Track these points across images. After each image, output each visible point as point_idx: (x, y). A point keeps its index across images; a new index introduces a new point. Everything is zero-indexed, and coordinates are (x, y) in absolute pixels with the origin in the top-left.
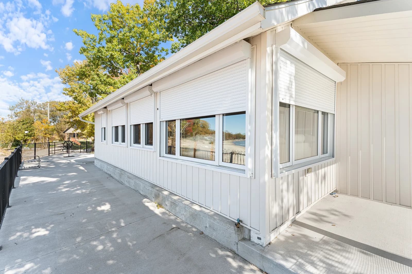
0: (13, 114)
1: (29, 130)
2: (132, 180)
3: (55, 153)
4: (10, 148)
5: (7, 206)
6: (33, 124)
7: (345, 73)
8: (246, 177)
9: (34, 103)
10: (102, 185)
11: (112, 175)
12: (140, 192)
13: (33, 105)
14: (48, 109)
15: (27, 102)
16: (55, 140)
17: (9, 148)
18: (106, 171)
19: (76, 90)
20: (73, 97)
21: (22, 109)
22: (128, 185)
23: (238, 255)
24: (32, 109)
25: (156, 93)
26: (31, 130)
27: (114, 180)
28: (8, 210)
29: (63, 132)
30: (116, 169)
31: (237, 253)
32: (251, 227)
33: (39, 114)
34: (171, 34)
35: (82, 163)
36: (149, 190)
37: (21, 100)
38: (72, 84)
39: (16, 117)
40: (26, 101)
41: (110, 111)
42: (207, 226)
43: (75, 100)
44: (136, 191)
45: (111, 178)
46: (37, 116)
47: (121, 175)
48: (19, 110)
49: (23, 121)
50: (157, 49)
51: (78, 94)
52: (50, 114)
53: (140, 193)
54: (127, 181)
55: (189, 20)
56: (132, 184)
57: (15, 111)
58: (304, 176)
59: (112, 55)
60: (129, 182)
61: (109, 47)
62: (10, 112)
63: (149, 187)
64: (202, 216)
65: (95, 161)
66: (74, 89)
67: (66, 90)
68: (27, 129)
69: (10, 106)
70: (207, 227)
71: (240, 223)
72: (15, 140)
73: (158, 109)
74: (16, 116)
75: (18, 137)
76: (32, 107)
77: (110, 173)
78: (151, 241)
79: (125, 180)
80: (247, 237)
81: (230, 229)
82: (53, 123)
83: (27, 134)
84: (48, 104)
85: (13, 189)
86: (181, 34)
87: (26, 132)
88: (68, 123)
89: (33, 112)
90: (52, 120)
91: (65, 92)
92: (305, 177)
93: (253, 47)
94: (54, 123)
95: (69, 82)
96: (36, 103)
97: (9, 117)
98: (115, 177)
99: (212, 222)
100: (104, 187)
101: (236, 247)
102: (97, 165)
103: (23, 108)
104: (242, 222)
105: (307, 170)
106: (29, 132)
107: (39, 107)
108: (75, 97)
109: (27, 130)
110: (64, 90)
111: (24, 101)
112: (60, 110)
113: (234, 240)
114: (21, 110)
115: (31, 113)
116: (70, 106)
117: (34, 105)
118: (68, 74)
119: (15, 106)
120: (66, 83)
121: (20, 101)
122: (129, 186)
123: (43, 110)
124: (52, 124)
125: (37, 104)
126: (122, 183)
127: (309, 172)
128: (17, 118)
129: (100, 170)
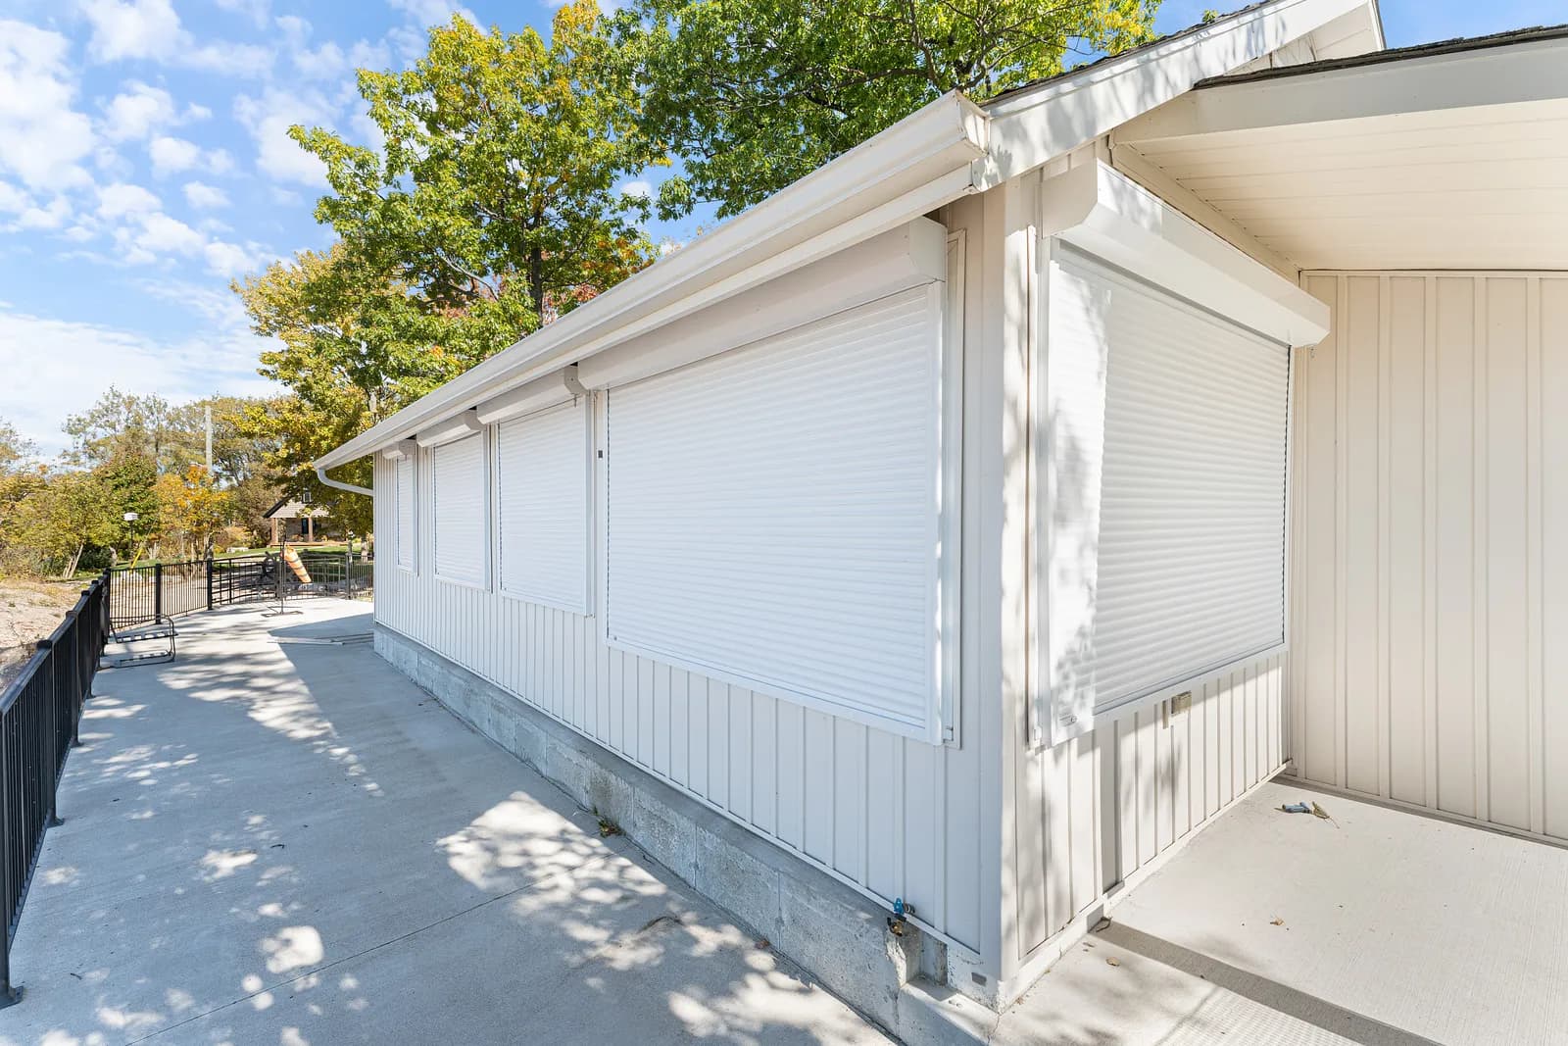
0: (80, 446)
1: (139, 507)
2: (510, 717)
3: (231, 599)
4: (71, 576)
5: (51, 821)
6: (151, 484)
7: (1325, 310)
8: (928, 741)
9: (155, 407)
10: (399, 733)
11: (439, 693)
12: (539, 767)
13: (152, 414)
14: (209, 428)
15: (130, 402)
16: (235, 543)
17: (68, 574)
18: (415, 675)
19: (307, 361)
20: (298, 384)
21: (114, 428)
22: (494, 735)
23: (900, 1040)
24: (149, 427)
25: (592, 395)
26: (148, 508)
27: (444, 712)
28: (50, 834)
29: (265, 512)
30: (450, 672)
31: (895, 1033)
32: (946, 934)
33: (173, 446)
34: (659, 141)
35: (328, 642)
36: (570, 760)
37: (111, 397)
38: (291, 336)
39: (93, 461)
40: (129, 397)
41: (429, 451)
42: (785, 917)
43: (305, 396)
44: (523, 761)
45: (435, 705)
46: (169, 453)
47: (468, 695)
48: (101, 433)
49: (117, 475)
50: (605, 200)
51: (314, 376)
52: (214, 448)
53: (537, 771)
54: (489, 721)
55: (727, 87)
56: (509, 731)
57: (89, 437)
58: (1160, 724)
59: (436, 228)
60: (498, 726)
61: (425, 197)
62: (68, 442)
63: (569, 749)
64: (762, 879)
65: (378, 636)
66: (300, 355)
67: (270, 359)
68: (130, 505)
69: (69, 420)
70: (783, 922)
71: (905, 915)
72: (89, 547)
73: (601, 454)
74: (91, 457)
75: (100, 538)
76: (148, 421)
77: (429, 687)
78: (569, 975)
79: (482, 714)
80: (932, 971)
81: (869, 935)
82: (228, 479)
83: (131, 522)
84: (208, 410)
85: (72, 747)
86: (699, 141)
87: (129, 516)
88: (280, 481)
89: (153, 439)
90: (223, 470)
91: (269, 368)
92: (1164, 727)
93: (954, 236)
94: (231, 480)
95: (280, 329)
96: (166, 406)
97: (68, 458)
98: (448, 701)
99: (801, 905)
100: (408, 740)
101: (891, 1011)
102: (385, 650)
103: (118, 427)
104: (913, 911)
105: (1173, 702)
106: (140, 516)
107: (174, 420)
108: (302, 386)
109: (132, 509)
110: (263, 360)
111: (121, 400)
112: (250, 435)
113: (885, 983)
114: (110, 431)
115: (147, 441)
116: (284, 420)
117: (159, 413)
118: (278, 297)
119: (88, 418)
120: (269, 334)
121: (107, 398)
122: (498, 741)
123: (188, 430)
124: (224, 484)
125: (167, 410)
126: (473, 729)
127: (1179, 710)
128: (96, 462)
129: (394, 670)
